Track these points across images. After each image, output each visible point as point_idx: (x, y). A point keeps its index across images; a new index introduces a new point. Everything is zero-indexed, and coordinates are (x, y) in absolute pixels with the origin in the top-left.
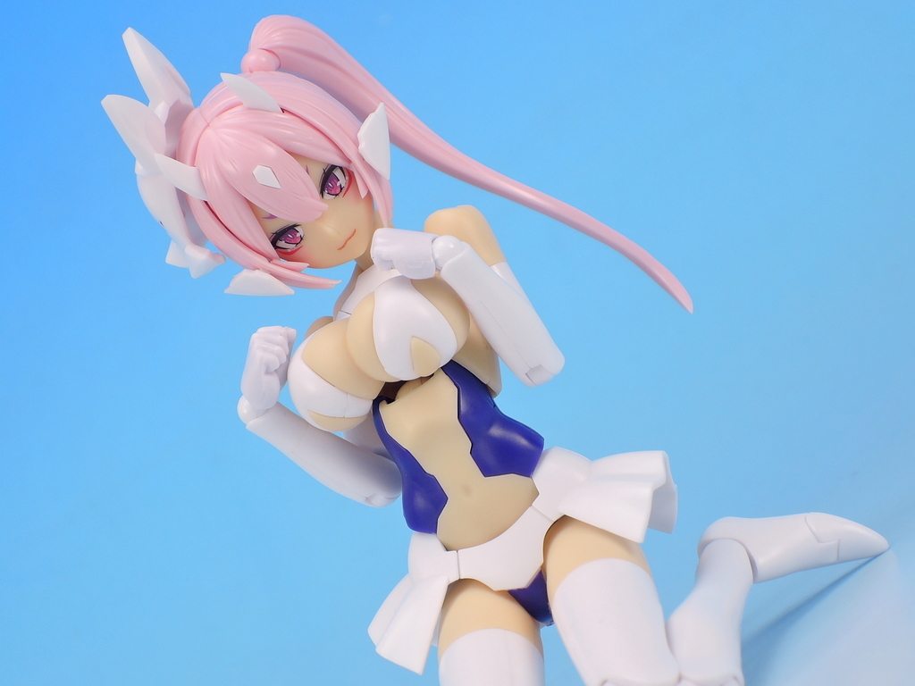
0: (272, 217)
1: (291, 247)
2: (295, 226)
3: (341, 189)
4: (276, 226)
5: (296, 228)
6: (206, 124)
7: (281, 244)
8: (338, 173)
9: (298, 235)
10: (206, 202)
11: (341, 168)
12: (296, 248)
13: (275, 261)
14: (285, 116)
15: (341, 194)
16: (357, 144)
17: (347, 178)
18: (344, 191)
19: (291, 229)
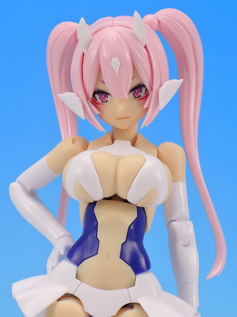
0: (103, 82)
1: (99, 101)
2: (109, 94)
3: (139, 97)
4: (102, 87)
5: (108, 96)
6: (111, 25)
7: (97, 96)
8: (143, 90)
9: (107, 99)
10: (84, 54)
11: (146, 89)
12: (101, 103)
13: (88, 100)
14: (144, 50)
15: (137, 99)
16: (161, 85)
17: (145, 95)
18: (139, 98)
19: (106, 94)
